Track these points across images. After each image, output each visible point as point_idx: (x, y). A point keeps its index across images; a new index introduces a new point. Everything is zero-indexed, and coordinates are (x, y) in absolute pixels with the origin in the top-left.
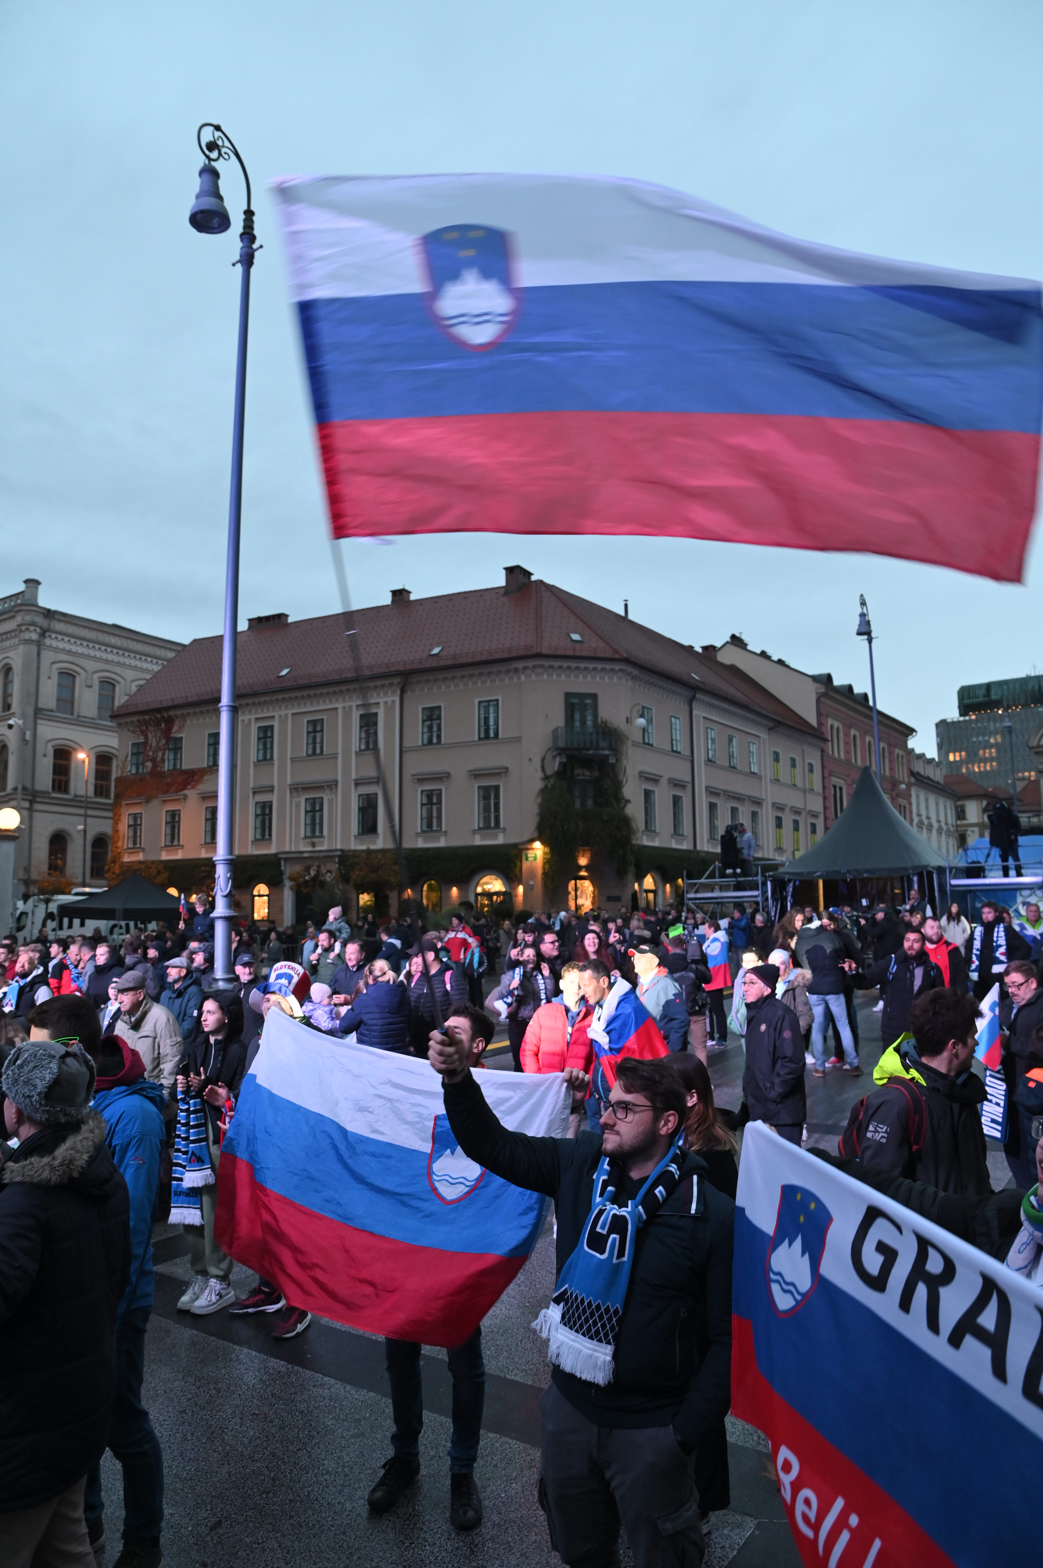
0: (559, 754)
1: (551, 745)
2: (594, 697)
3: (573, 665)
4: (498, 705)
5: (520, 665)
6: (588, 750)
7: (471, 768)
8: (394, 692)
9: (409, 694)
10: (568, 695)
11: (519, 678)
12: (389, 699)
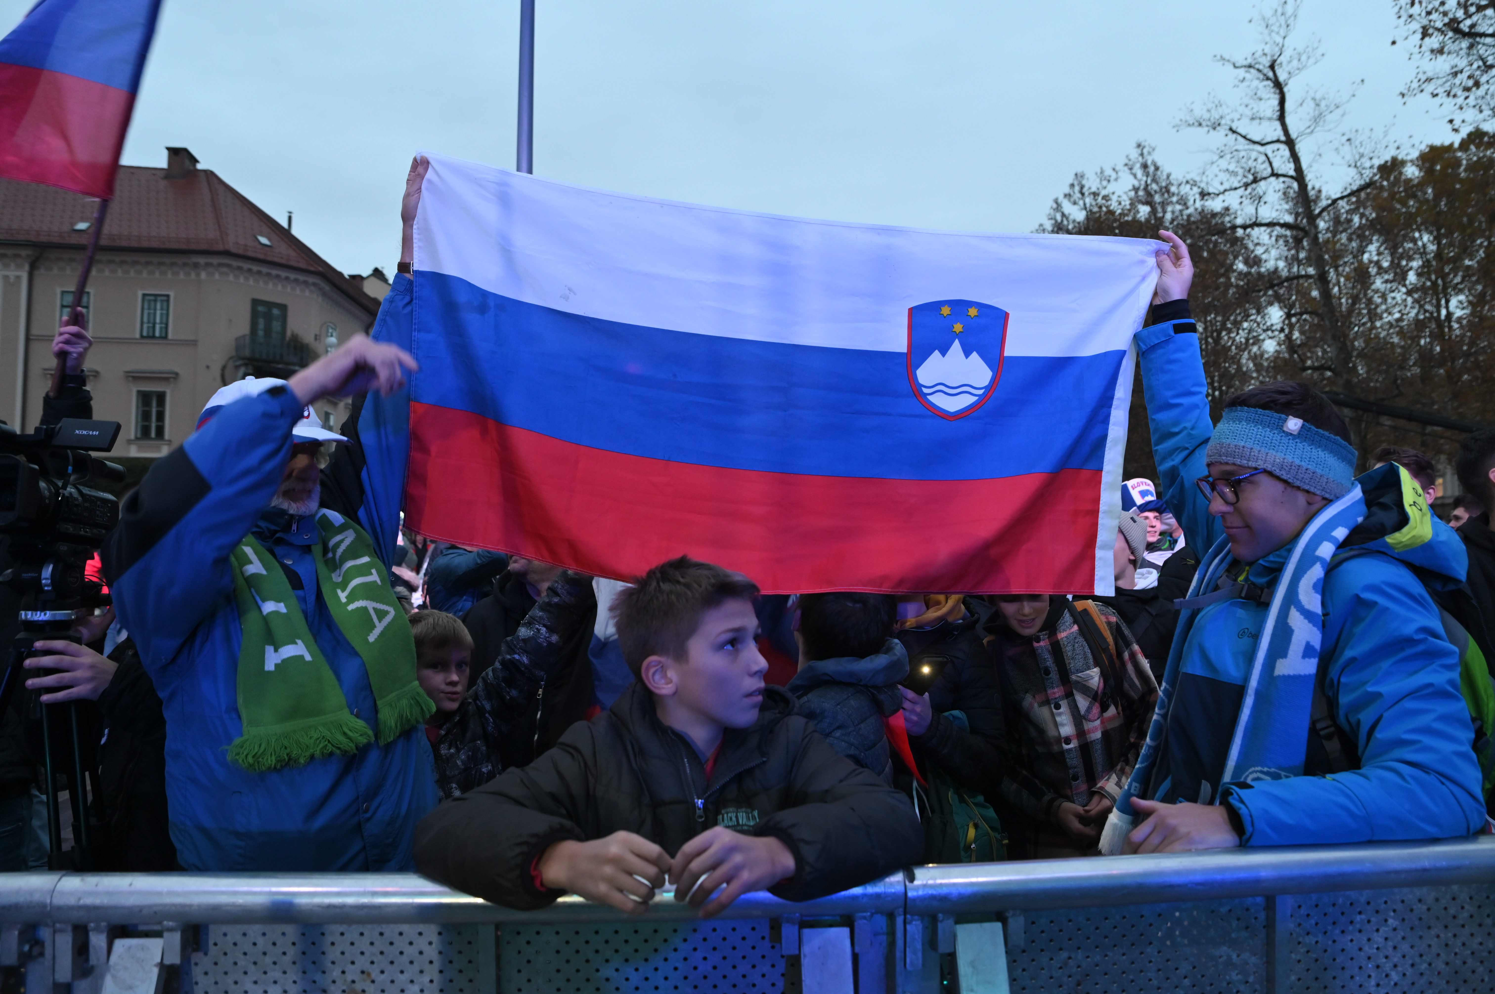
0: (246, 365)
1: (234, 354)
2: (283, 308)
3: (264, 270)
4: (168, 301)
5: (202, 260)
6: (278, 363)
7: (128, 368)
8: (19, 267)
9: (42, 271)
10: (255, 302)
11: (198, 275)
12: (12, 273)
